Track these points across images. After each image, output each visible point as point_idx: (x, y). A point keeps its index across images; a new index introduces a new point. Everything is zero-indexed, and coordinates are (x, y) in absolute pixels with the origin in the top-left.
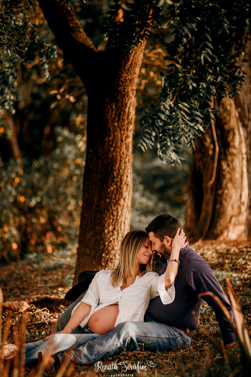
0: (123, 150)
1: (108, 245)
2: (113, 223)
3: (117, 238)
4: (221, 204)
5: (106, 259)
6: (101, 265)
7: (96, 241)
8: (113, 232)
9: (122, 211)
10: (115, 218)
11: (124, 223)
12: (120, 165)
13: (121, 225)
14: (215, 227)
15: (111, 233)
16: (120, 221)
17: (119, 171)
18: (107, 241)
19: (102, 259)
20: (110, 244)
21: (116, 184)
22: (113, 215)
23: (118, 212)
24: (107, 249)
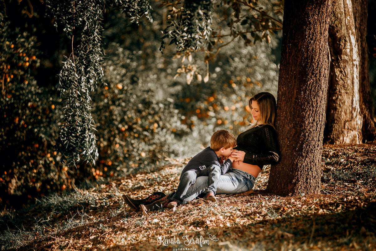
0: (322, 43)
1: (308, 136)
2: (313, 114)
3: (316, 129)
4: (335, 109)
5: (307, 150)
6: (302, 155)
7: (296, 132)
8: (312, 123)
9: (320, 102)
10: (314, 109)
11: (322, 114)
12: (319, 58)
13: (319, 116)
14: (331, 131)
15: (311, 125)
16: (319, 112)
17: (318, 64)
18: (307, 132)
19: (302, 149)
20: (310, 135)
21: (316, 76)
22: (313, 107)
23: (317, 104)
24: (307, 139)
